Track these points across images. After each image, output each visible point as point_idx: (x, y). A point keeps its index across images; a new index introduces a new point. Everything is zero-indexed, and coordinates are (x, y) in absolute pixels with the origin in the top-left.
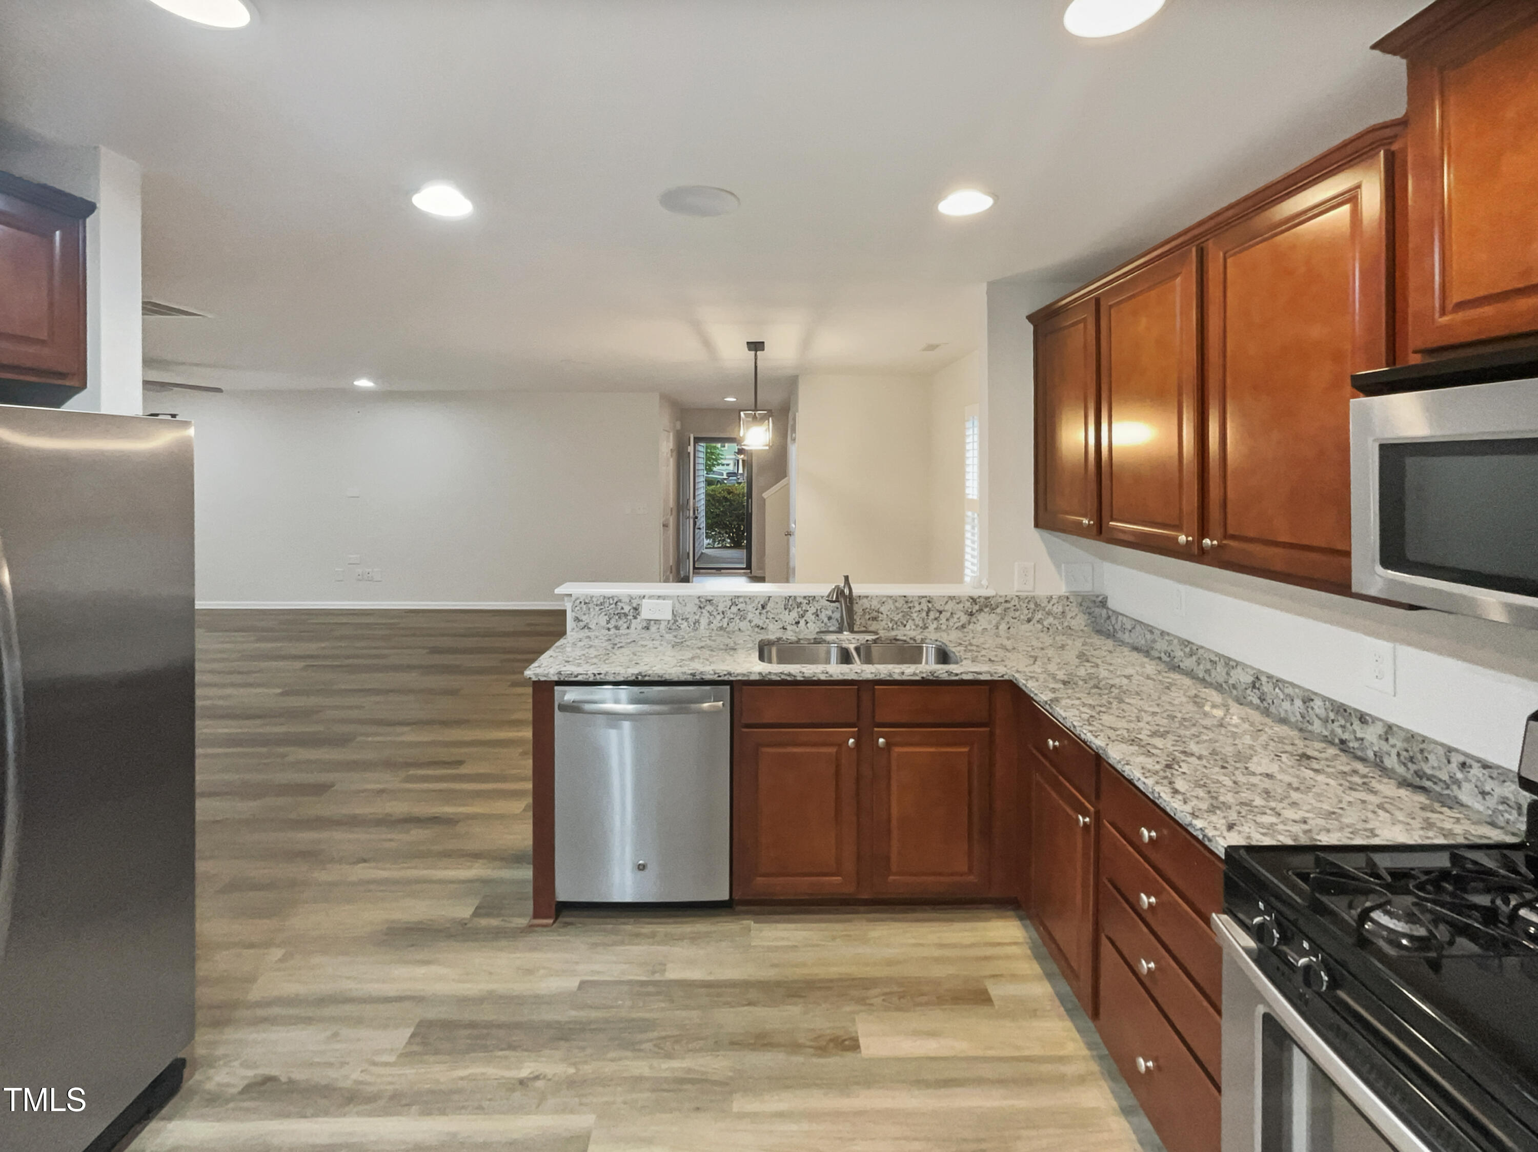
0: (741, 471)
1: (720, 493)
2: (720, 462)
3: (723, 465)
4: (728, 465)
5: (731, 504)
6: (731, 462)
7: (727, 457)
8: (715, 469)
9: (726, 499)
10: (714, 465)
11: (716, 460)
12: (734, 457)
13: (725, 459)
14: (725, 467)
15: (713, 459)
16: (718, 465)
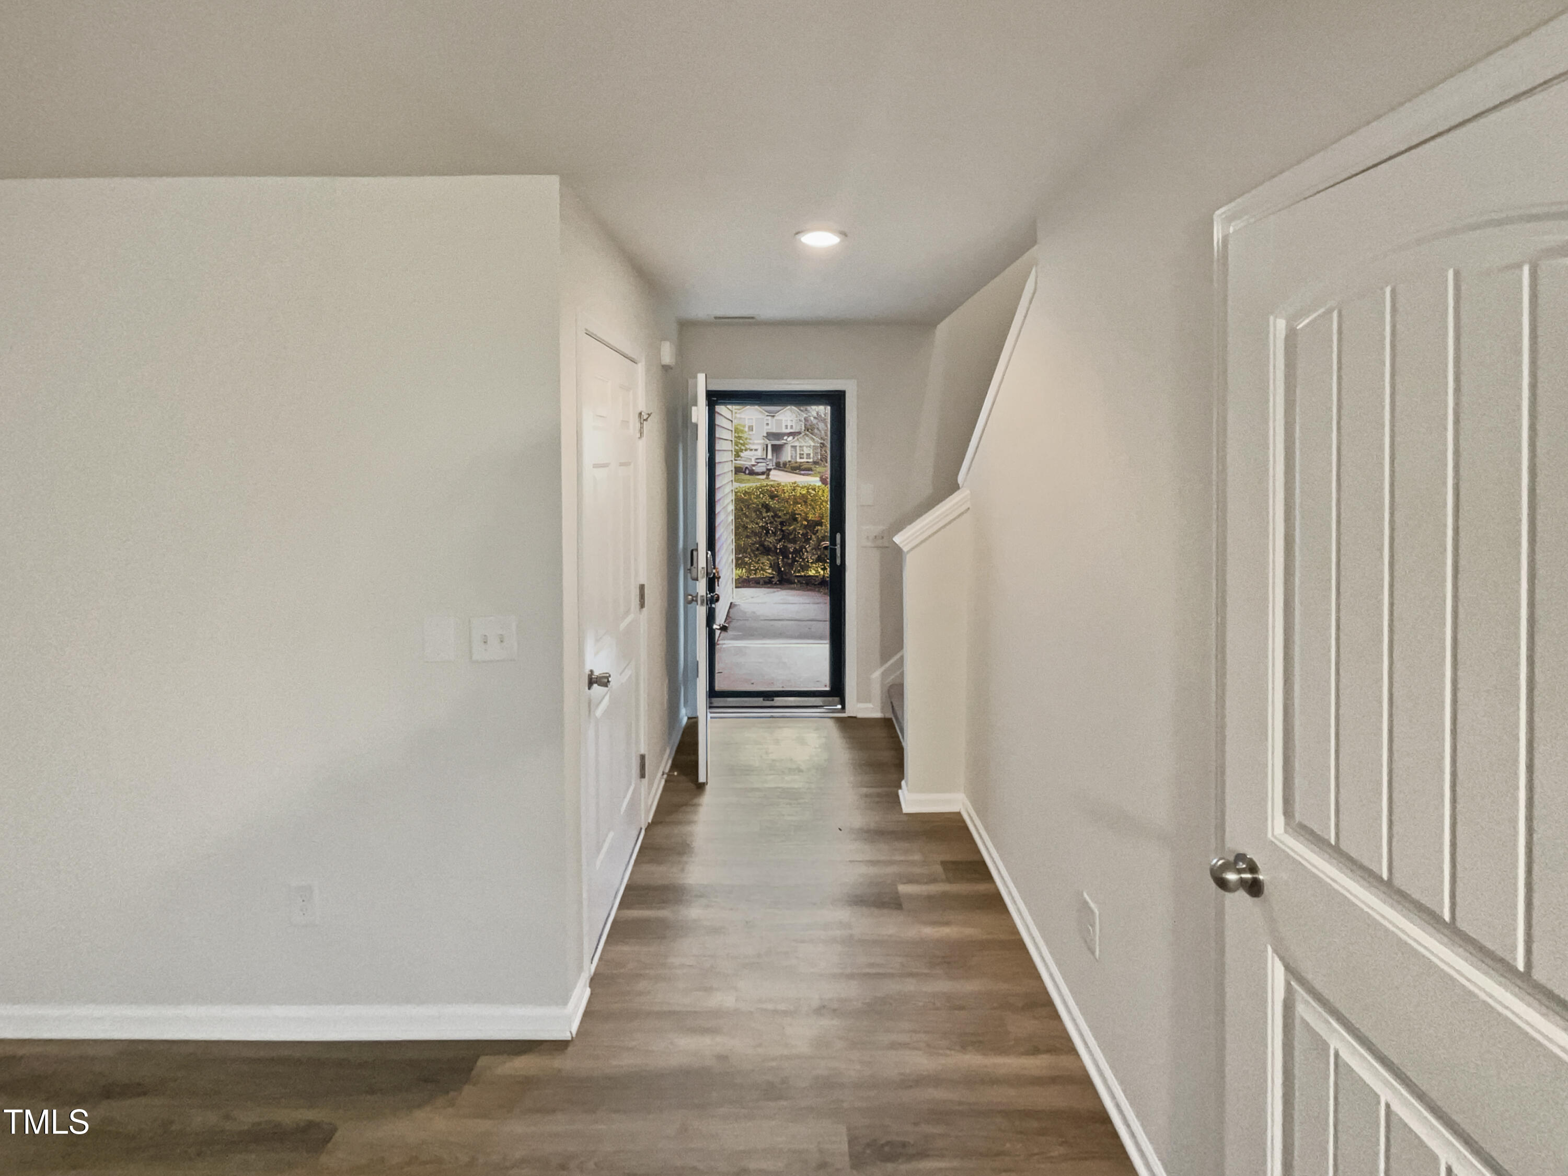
0: (770, 456)
1: (758, 497)
2: (748, 447)
3: (751, 450)
4: (756, 450)
5: (776, 516)
6: (760, 448)
7: (756, 442)
8: (742, 454)
9: (767, 507)
10: (741, 450)
11: (743, 445)
12: (762, 441)
13: (753, 444)
14: (753, 453)
15: (741, 444)
16: (746, 450)
